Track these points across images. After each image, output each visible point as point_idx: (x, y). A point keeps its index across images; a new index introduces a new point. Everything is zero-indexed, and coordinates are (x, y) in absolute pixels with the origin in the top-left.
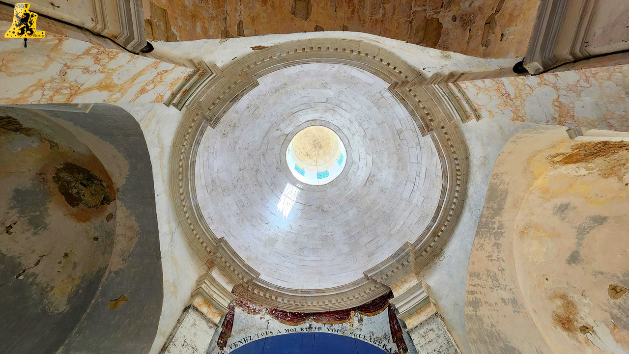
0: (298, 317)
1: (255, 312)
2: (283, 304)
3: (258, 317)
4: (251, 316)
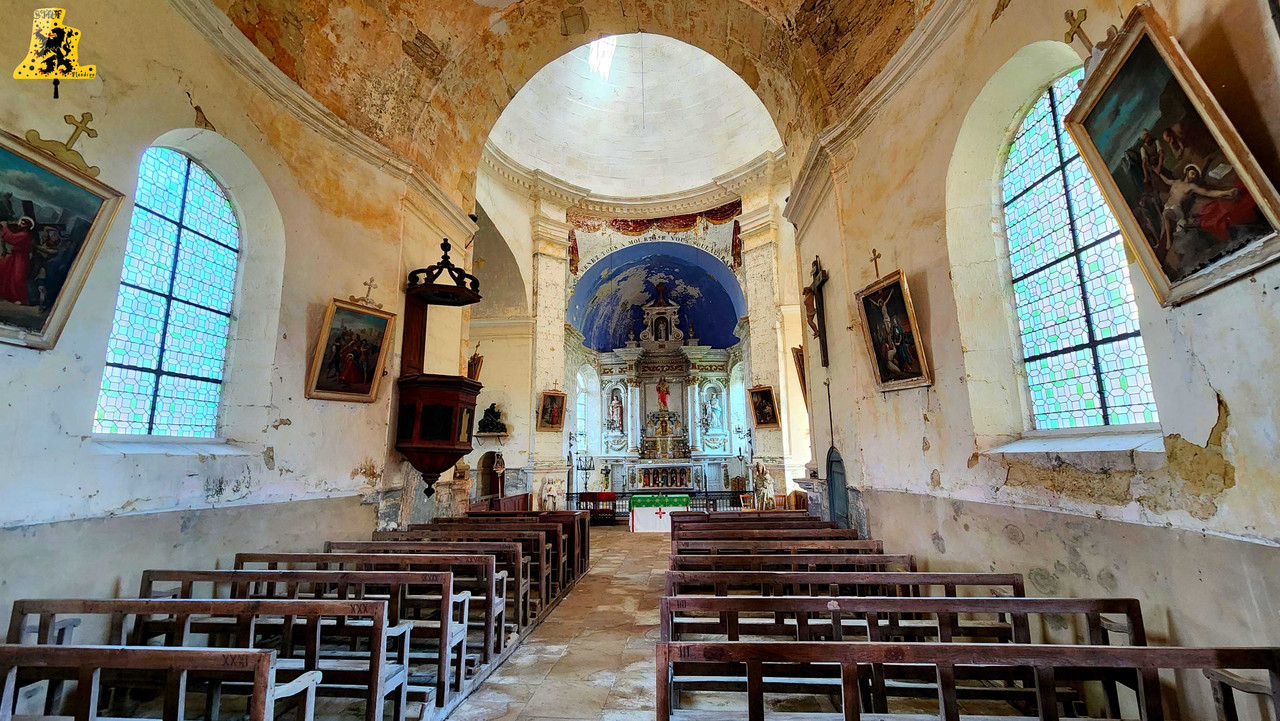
0: (641, 225)
1: (595, 229)
2: (622, 214)
3: (599, 233)
4: (592, 234)
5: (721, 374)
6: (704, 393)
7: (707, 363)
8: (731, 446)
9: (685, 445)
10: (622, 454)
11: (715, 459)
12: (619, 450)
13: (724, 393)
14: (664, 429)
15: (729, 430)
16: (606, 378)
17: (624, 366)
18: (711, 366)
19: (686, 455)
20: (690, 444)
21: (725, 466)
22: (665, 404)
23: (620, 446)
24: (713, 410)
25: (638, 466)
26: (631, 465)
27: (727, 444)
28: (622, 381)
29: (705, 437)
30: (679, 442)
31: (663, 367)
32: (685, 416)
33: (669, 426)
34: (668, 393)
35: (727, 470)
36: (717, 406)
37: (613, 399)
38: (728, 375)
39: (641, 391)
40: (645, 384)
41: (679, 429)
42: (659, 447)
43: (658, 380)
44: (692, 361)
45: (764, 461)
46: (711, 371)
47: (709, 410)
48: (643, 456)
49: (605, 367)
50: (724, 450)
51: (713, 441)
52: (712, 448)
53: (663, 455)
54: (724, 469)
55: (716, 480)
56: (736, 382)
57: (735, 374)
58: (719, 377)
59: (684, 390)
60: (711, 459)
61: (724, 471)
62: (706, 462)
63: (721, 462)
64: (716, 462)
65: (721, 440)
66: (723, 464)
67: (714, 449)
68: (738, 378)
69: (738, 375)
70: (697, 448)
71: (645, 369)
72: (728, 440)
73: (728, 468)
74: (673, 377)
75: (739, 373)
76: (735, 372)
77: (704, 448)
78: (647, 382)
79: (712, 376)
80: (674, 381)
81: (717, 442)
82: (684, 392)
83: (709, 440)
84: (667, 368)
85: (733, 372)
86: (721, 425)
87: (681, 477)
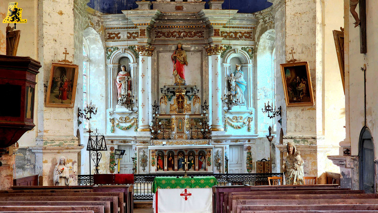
5: (247, 43)
6: (227, 65)
7: (232, 30)
8: (256, 125)
9: (205, 124)
10: (132, 133)
11: (237, 141)
12: (128, 128)
13: (250, 65)
14: (181, 105)
15: (255, 107)
16: (111, 44)
17: (134, 30)
18: (236, 33)
19: (206, 135)
20: (210, 123)
21: (249, 148)
22: (182, 76)
23: (128, 125)
24: (238, 84)
25: (150, 147)
26: (142, 146)
28: (131, 48)
29: (228, 115)
30: (197, 121)
31: (180, 33)
32: (204, 90)
33: (187, 102)
34: (185, 63)
35: (250, 153)
36: (242, 79)
37: (119, 70)
38: (255, 44)
39: (153, 61)
40: (159, 52)
41: (198, 106)
42: (174, 126)
43: (173, 48)
44: (215, 27)
45: (295, 141)
46: (236, 38)
47: (233, 84)
48: (156, 137)
49: (111, 31)
50: (249, 130)
51: (237, 119)
52: (234, 128)
53: (178, 135)
54: (247, 151)
55: (238, 162)
56: (265, 52)
57: (263, 42)
58: (245, 46)
59: (203, 60)
60: (233, 140)
61: (248, 153)
62: (228, 143)
63: (245, 143)
64: (238, 143)
65: (245, 118)
66: (246, 146)
67: (237, 129)
68: (267, 48)
69: (267, 45)
70: (218, 128)
71: (159, 34)
72: (253, 119)
73: (252, 150)
74: (192, 44)
75: (269, 43)
76: (263, 40)
77: (226, 128)
78: (161, 49)
79: (237, 44)
80: (193, 49)
81: (240, 121)
82: (203, 62)
83: (232, 119)
84: (185, 34)
85: (261, 40)
86: (246, 101)
87: (200, 160)
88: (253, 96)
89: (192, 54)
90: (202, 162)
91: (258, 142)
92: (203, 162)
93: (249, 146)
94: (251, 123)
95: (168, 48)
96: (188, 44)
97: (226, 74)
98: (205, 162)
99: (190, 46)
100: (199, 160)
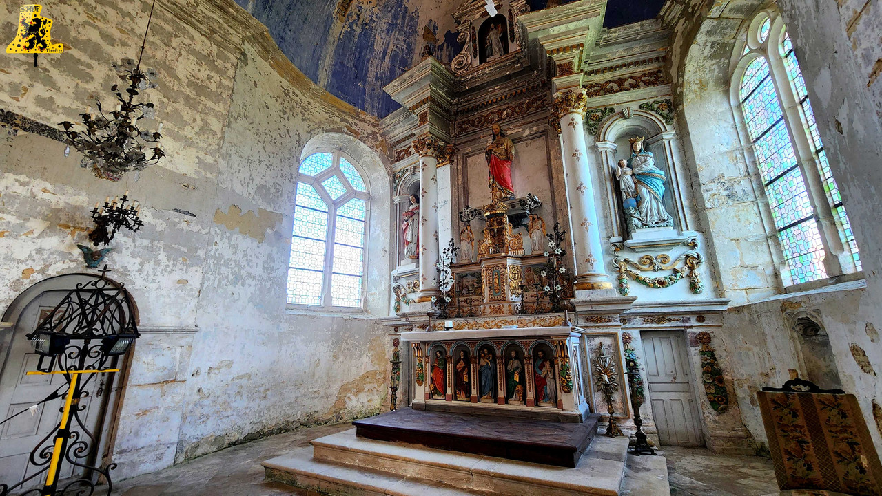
5: (651, 93)
6: (607, 146)
7: (609, 76)
8: (715, 275)
11: (661, 317)
13: (669, 135)
15: (703, 228)
16: (399, 167)
18: (620, 81)
21: (704, 339)
24: (640, 178)
27: (702, 271)
29: (623, 255)
31: (500, 112)
32: (558, 207)
35: (711, 353)
38: (675, 88)
41: (537, 235)
46: (622, 90)
47: (627, 181)
49: (399, 148)
50: (694, 288)
51: (651, 263)
52: (648, 285)
53: (492, 306)
54: (700, 348)
55: (675, 378)
56: (706, 95)
57: (696, 72)
58: (648, 100)
59: (551, 148)
60: (648, 317)
61: (702, 353)
62: (634, 326)
63: (687, 324)
64: (667, 325)
65: (677, 259)
66: (694, 333)
67: (655, 287)
68: (711, 84)
69: (708, 76)
70: (593, 280)
71: (465, 126)
72: (703, 258)
73: (715, 344)
74: (524, 124)
75: (713, 68)
76: (696, 66)
77: (622, 286)
78: (469, 150)
79: (626, 100)
80: (527, 133)
81: (663, 266)
82: (551, 152)
83: (637, 263)
84: (510, 112)
85: (690, 68)
86: (670, 217)
87: (537, 370)
88: (690, 204)
89: (527, 145)
90: (545, 378)
91: (732, 320)
92: (548, 380)
93: (704, 334)
94: (696, 271)
95: (481, 145)
96: (517, 126)
97: (608, 165)
98: (554, 378)
99: (520, 129)
100: (535, 372)
